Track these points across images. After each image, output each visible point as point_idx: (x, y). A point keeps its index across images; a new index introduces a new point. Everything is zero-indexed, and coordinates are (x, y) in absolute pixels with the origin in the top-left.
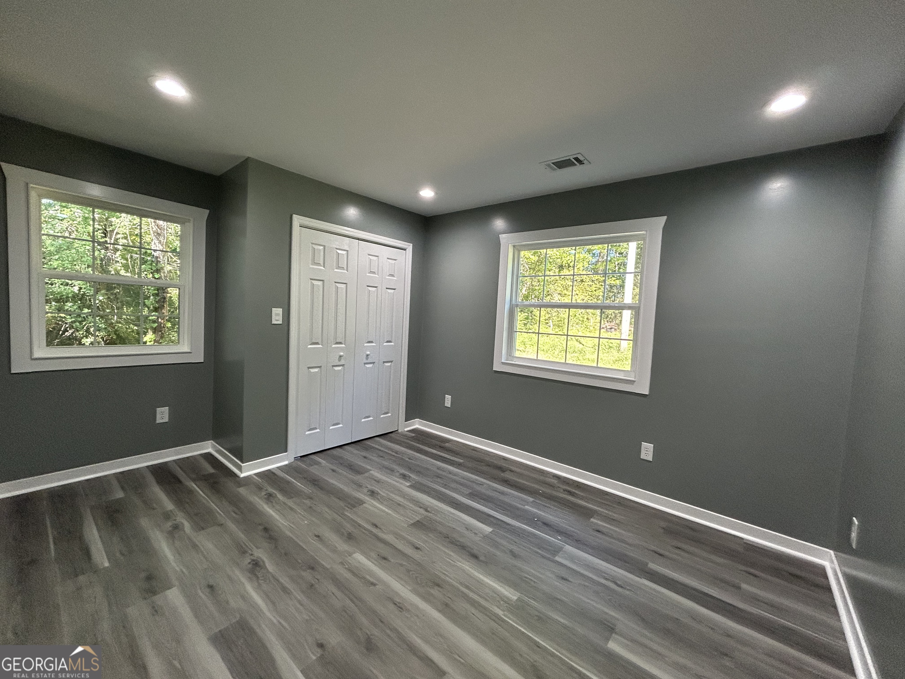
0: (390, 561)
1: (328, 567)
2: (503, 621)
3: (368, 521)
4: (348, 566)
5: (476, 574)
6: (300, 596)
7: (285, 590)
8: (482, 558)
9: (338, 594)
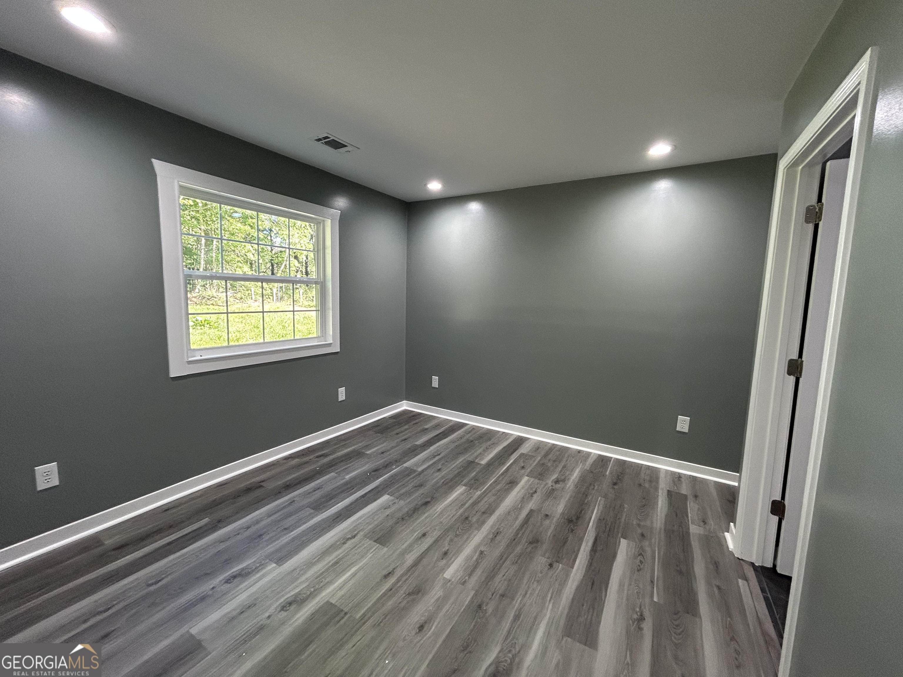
0: (448, 550)
1: (472, 593)
2: (485, 491)
3: (379, 584)
4: (466, 576)
5: (446, 502)
6: (518, 599)
7: (517, 617)
8: (429, 500)
9: (503, 571)
